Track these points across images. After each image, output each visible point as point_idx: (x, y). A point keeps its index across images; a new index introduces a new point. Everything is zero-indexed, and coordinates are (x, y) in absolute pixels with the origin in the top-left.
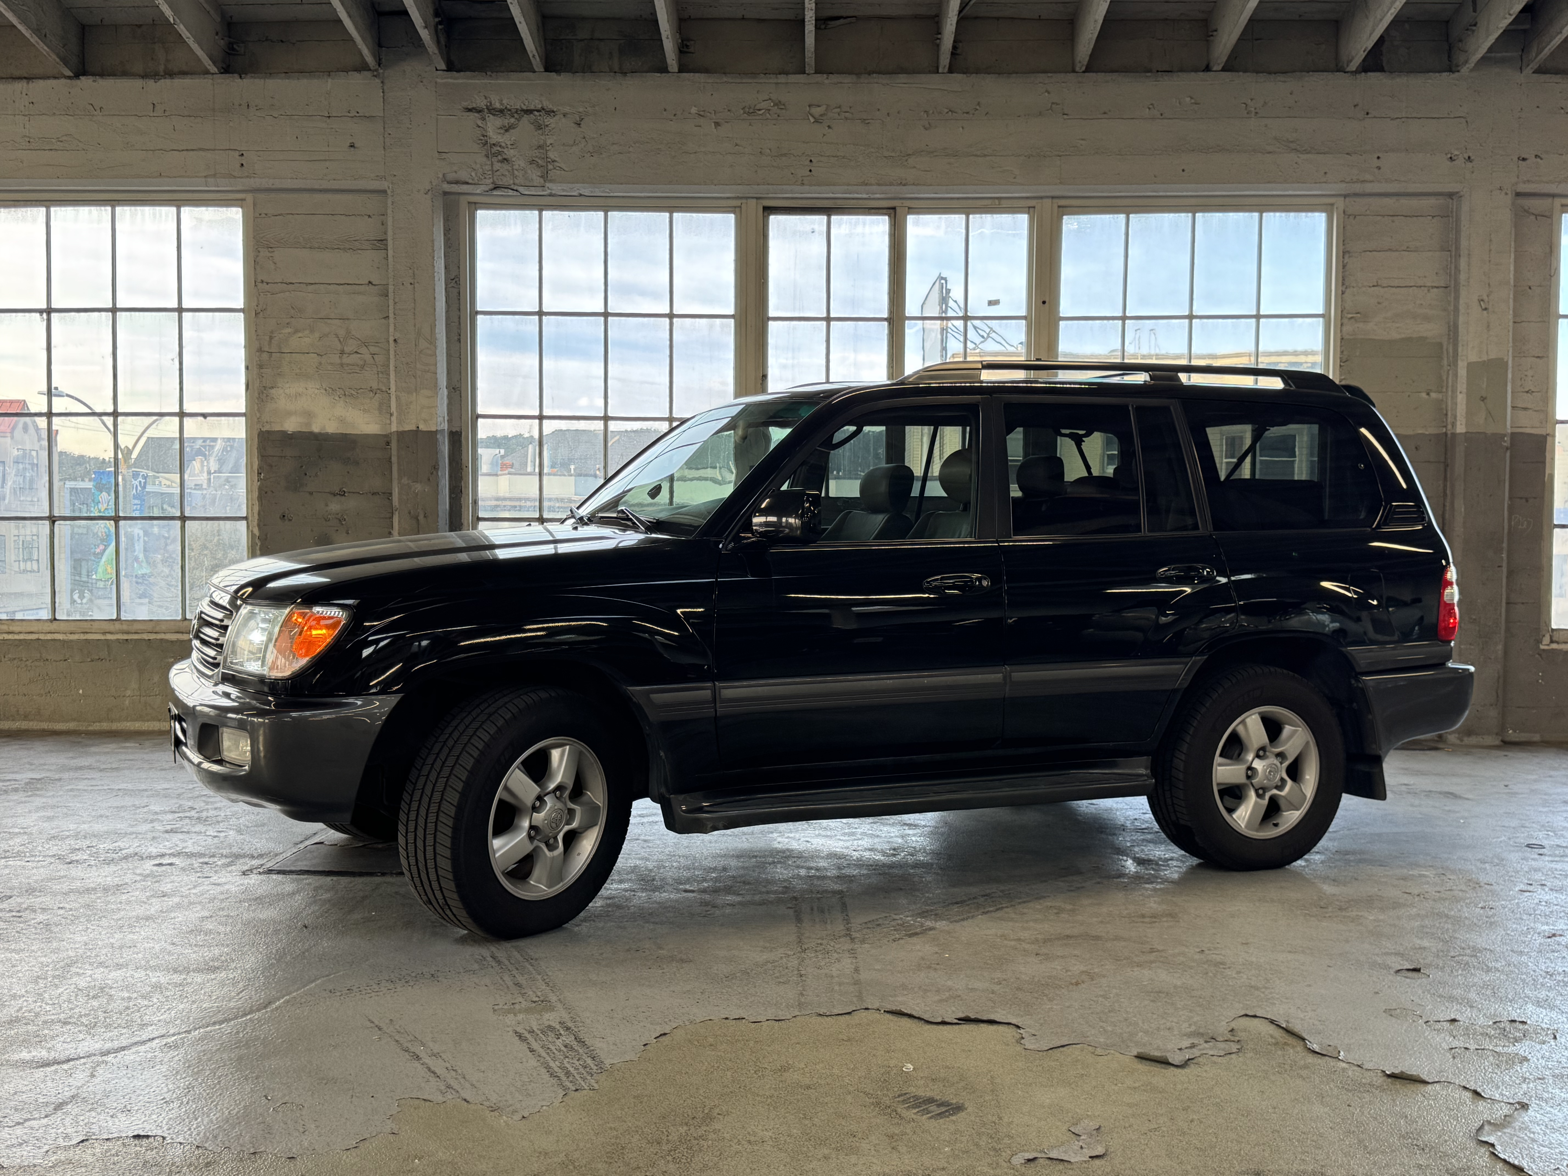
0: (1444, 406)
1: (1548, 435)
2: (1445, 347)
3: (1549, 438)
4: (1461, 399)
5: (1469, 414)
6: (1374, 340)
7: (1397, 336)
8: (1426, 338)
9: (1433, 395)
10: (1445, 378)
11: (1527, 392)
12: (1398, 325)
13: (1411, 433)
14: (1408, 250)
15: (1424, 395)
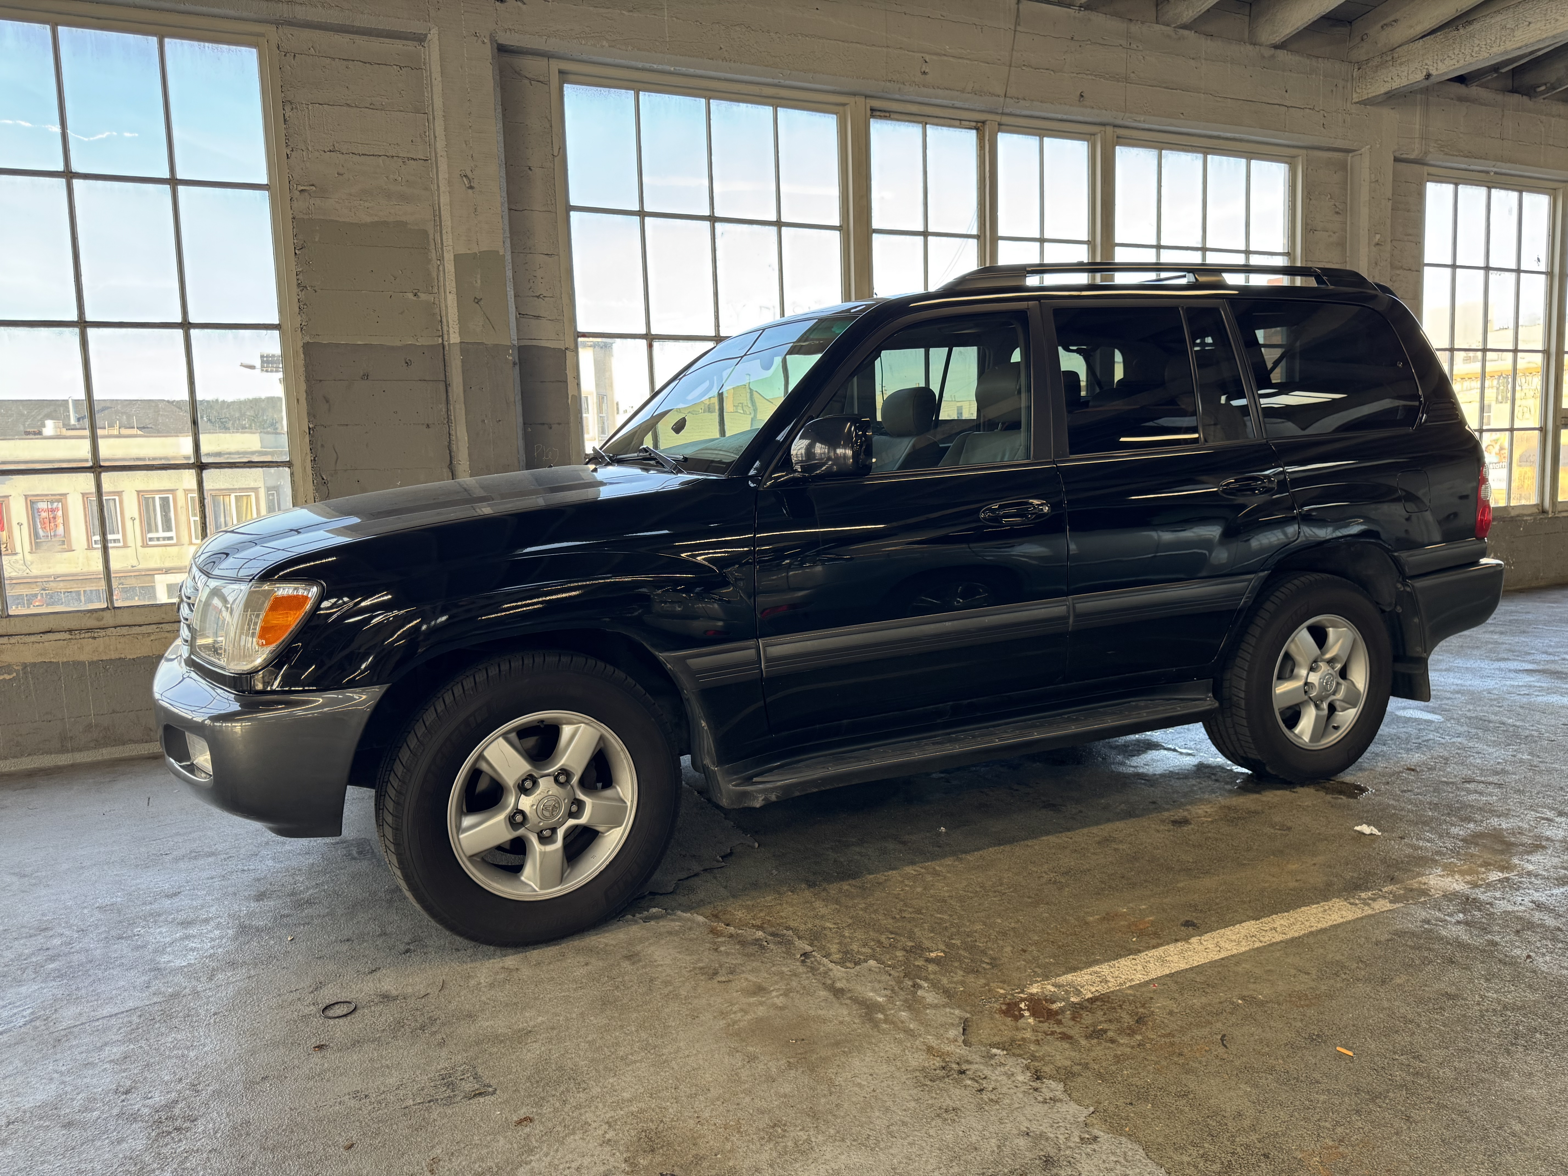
0: (437, 310)
1: (566, 349)
2: (431, 236)
3: (569, 354)
4: (451, 300)
5: (462, 320)
6: (337, 221)
7: (368, 219)
8: (406, 223)
9: (423, 296)
10: (434, 275)
11: (538, 297)
12: (367, 204)
13: (398, 344)
14: (372, 107)
15: (410, 296)
